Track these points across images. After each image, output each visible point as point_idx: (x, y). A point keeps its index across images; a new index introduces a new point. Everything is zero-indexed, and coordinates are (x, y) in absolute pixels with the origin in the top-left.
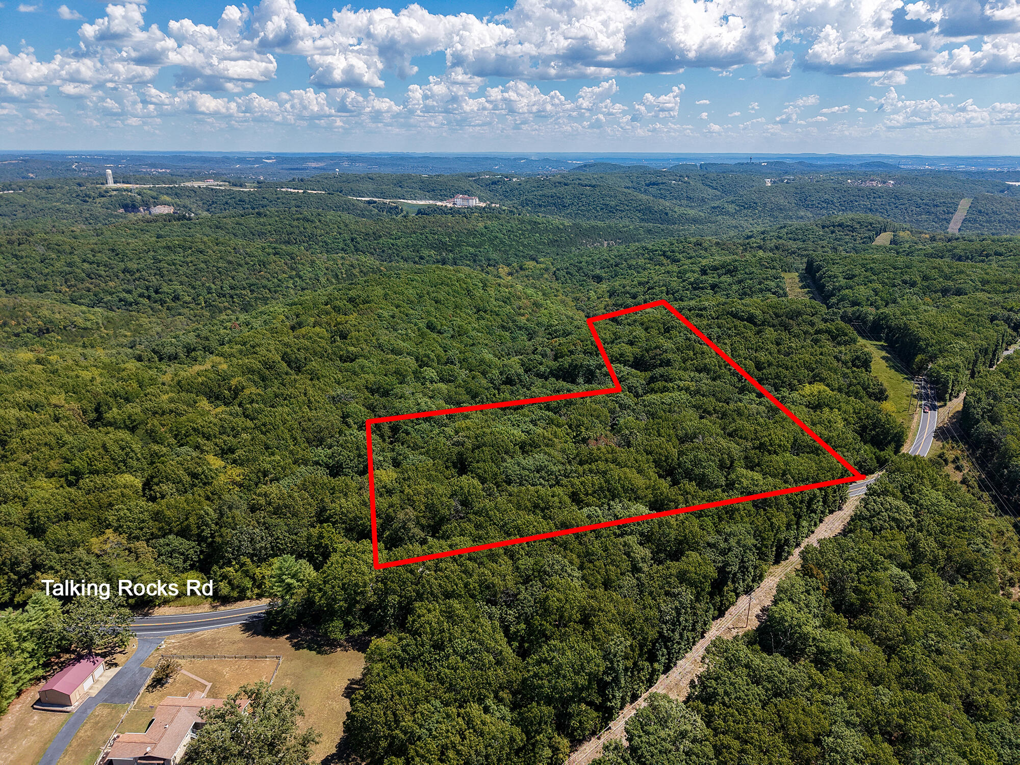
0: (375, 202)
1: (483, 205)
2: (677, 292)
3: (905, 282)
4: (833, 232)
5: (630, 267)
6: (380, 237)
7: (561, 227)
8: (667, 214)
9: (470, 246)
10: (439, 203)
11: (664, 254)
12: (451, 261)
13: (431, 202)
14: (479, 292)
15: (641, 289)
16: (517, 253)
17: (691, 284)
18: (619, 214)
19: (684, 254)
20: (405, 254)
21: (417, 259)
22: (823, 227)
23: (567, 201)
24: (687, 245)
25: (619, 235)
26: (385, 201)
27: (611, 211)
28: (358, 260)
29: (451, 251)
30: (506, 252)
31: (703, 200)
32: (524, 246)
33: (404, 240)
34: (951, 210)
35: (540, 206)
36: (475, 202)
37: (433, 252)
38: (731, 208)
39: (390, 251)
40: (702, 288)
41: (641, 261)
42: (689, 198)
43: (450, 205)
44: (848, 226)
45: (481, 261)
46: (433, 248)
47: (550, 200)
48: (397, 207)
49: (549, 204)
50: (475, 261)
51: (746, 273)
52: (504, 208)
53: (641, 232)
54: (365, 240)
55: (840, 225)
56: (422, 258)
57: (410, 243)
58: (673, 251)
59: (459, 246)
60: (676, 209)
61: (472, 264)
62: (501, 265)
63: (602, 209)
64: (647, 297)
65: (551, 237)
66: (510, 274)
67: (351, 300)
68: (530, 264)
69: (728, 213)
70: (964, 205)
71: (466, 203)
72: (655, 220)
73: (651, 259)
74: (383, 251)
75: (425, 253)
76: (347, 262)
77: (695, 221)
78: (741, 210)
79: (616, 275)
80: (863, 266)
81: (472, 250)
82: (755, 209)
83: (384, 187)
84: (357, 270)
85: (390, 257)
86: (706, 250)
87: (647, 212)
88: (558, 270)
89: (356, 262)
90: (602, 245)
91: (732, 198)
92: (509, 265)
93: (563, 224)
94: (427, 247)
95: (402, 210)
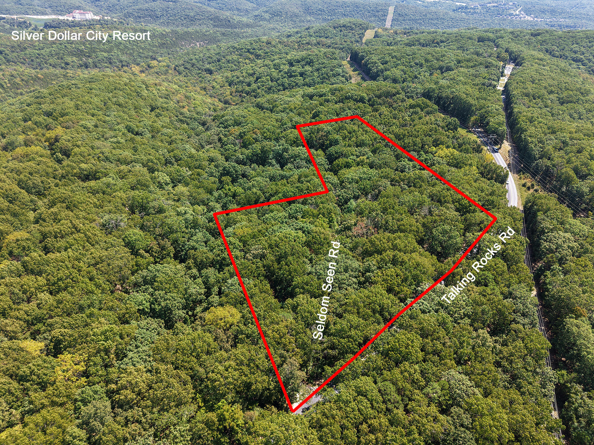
0: (4, 18)
1: (98, 18)
2: (278, 79)
3: (417, 64)
4: (341, 31)
5: (228, 62)
6: (25, 48)
7: (164, 33)
8: (229, 21)
9: (102, 51)
10: (61, 18)
11: (248, 51)
12: (92, 64)
13: (54, 17)
14: (145, 93)
15: (252, 79)
16: (140, 54)
17: (286, 73)
18: (198, 23)
19: (262, 51)
20: (51, 61)
21: (63, 65)
22: (334, 28)
23: (159, 13)
24: (262, 44)
25: (205, 38)
26: (13, 17)
27: (192, 20)
28: (15, 70)
29: (89, 57)
30: (131, 54)
31: (247, 11)
32: (142, 48)
33: (48, 50)
34: (386, 14)
35: (140, 17)
36: (90, 16)
37: (74, 59)
38: (267, 16)
39: (38, 60)
40: (295, 76)
41: (235, 57)
42: (238, 10)
43: (71, 19)
44: (348, 27)
45: (115, 63)
46: (73, 55)
47: (146, 12)
48: (25, 22)
49: (146, 16)
50: (110, 63)
51: (320, 64)
52: (115, 20)
53: (219, 35)
54: (13, 52)
55: (344, 26)
56: (67, 64)
57: (53, 52)
58: (254, 49)
59: (94, 52)
60: (235, 18)
61: (109, 66)
62: (133, 65)
63: (185, 19)
64: (259, 84)
65: (159, 41)
66: (142, 72)
67: (49, 114)
68: (154, 63)
69: (265, 19)
70: (391, 9)
71: (83, 17)
72: (222, 26)
73: (240, 55)
74: (32, 61)
75: (69, 59)
76: (7, 73)
77: (248, 26)
78: (273, 17)
79: (221, 68)
80: (390, 54)
81: (106, 55)
82: (281, 16)
83: (7, 5)
84: (18, 79)
85: (40, 65)
86: (274, 46)
87: (217, 21)
88: (177, 66)
89: (14, 73)
90: (196, 45)
91: (265, 9)
92: (138, 64)
93: (164, 31)
94: (69, 55)
95: (30, 25)
